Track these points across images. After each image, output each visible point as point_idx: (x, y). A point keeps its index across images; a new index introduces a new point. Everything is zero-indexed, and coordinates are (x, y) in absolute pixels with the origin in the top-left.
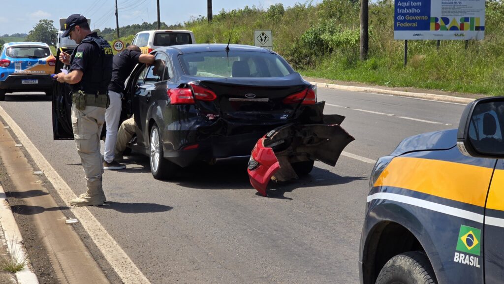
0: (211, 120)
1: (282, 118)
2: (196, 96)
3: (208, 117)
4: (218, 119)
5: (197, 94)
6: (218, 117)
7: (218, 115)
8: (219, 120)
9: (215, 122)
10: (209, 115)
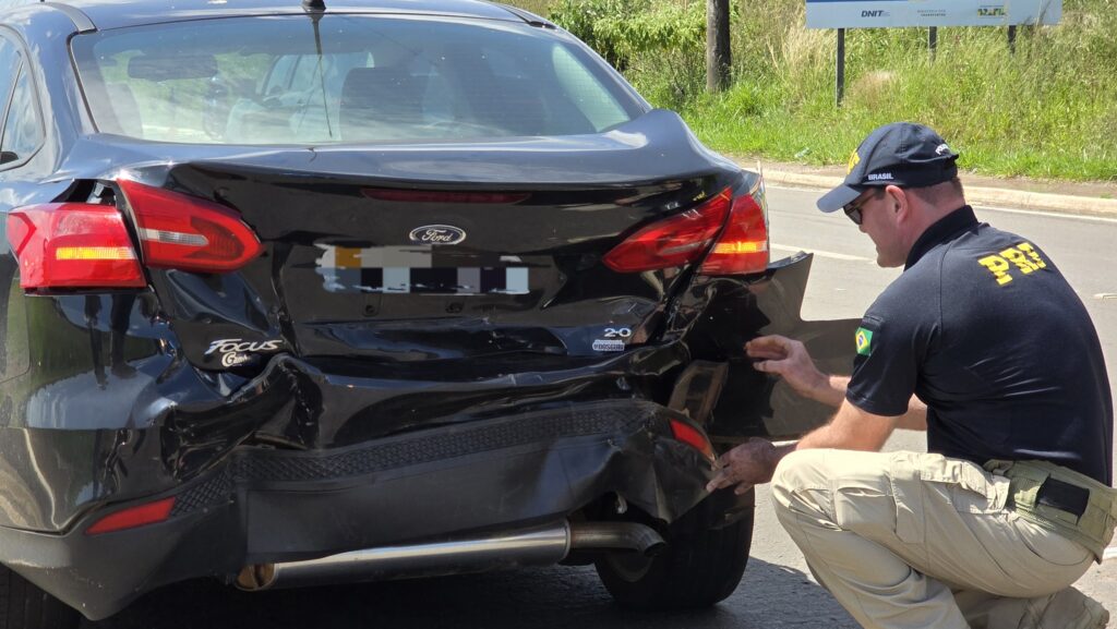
0: (234, 370)
1: (599, 345)
2: (147, 243)
3: (218, 354)
4: (271, 366)
5: (152, 234)
6: (266, 356)
7: (272, 345)
8: (277, 370)
9: (255, 382)
10: (221, 343)
